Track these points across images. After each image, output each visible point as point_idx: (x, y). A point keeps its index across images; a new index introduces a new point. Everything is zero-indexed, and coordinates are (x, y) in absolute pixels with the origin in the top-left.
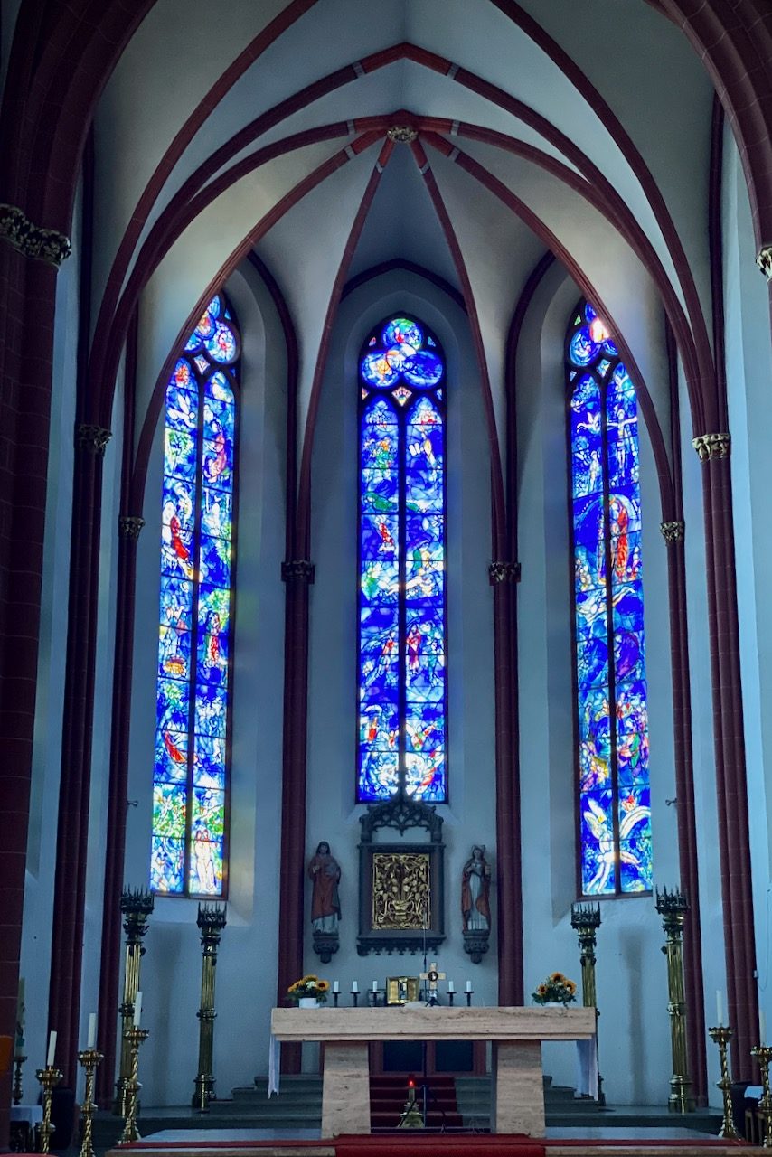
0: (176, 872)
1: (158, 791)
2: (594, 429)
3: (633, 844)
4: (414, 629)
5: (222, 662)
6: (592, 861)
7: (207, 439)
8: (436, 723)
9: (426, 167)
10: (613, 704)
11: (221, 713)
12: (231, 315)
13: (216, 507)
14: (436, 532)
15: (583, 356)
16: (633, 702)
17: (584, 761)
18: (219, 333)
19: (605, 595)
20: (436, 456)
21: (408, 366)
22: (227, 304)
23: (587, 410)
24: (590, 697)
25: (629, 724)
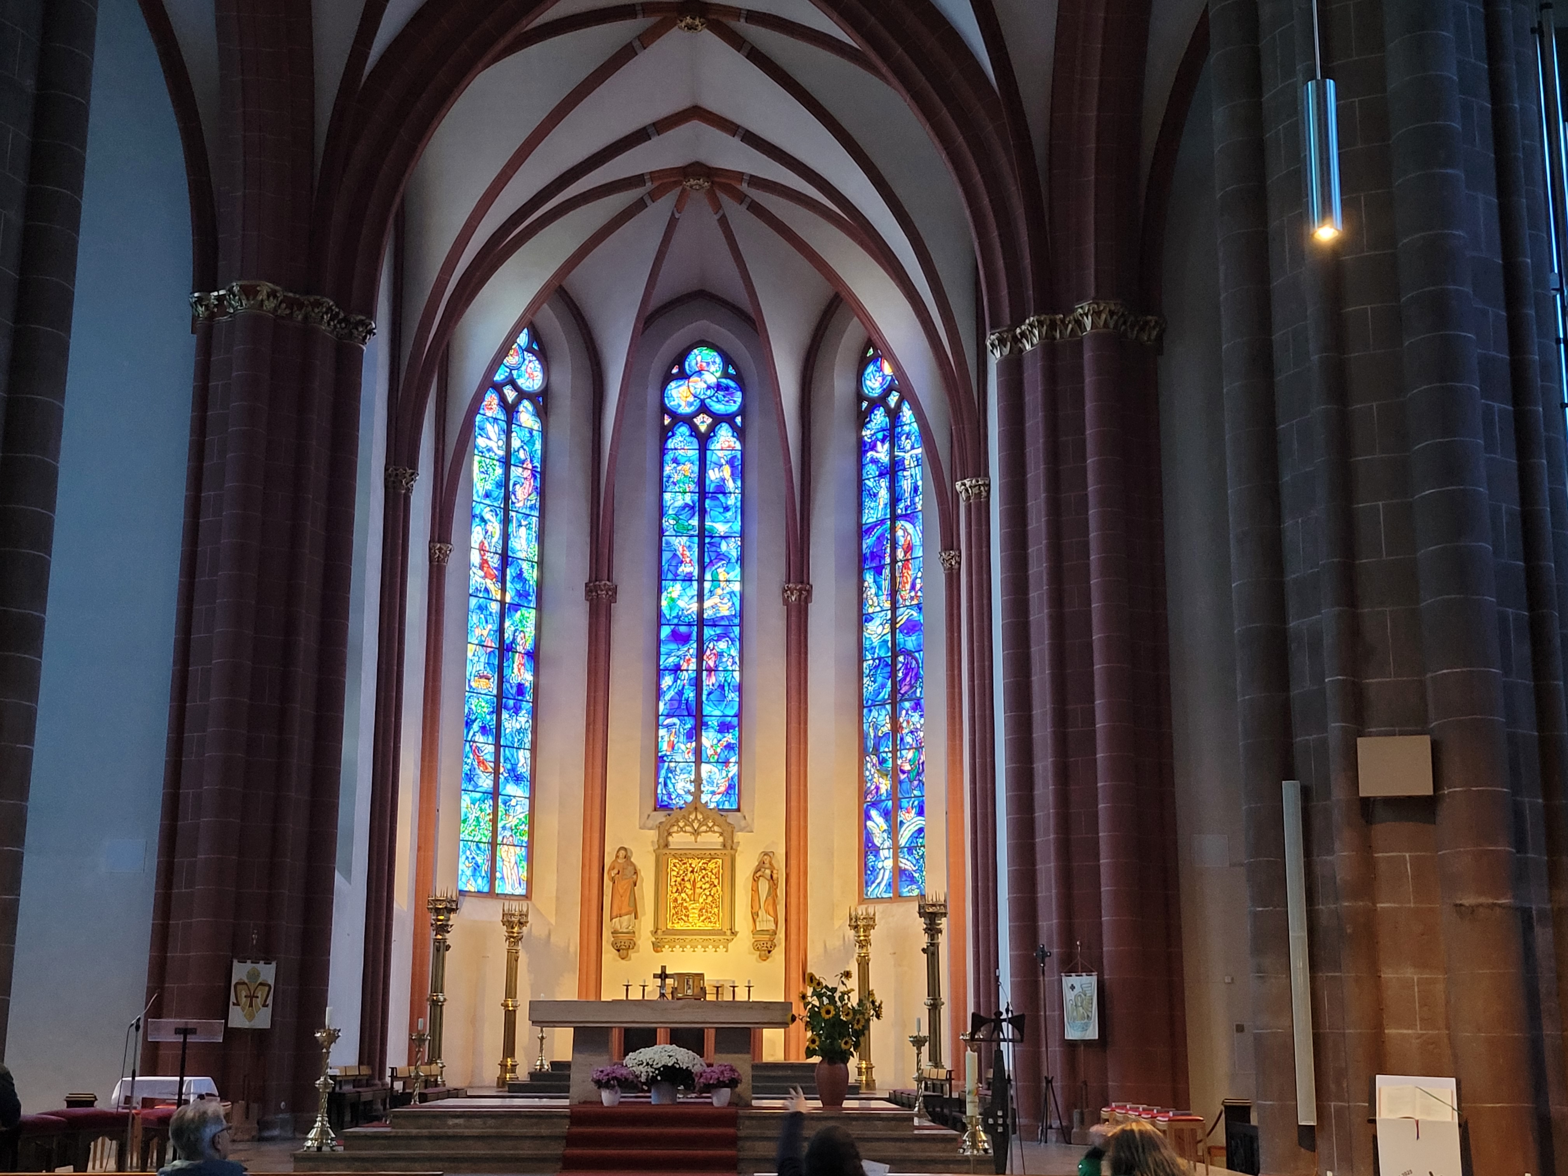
0: (483, 874)
1: (466, 800)
2: (883, 458)
3: (910, 850)
4: (711, 646)
5: (527, 678)
6: (873, 867)
7: (515, 465)
8: (730, 736)
9: (721, 212)
10: (894, 719)
11: (527, 725)
12: (538, 345)
13: (523, 530)
14: (734, 554)
15: (873, 386)
16: (913, 719)
17: (867, 773)
18: (526, 362)
19: (889, 617)
20: (734, 481)
21: (709, 393)
22: (535, 336)
23: (877, 439)
24: (874, 713)
25: (909, 739)
